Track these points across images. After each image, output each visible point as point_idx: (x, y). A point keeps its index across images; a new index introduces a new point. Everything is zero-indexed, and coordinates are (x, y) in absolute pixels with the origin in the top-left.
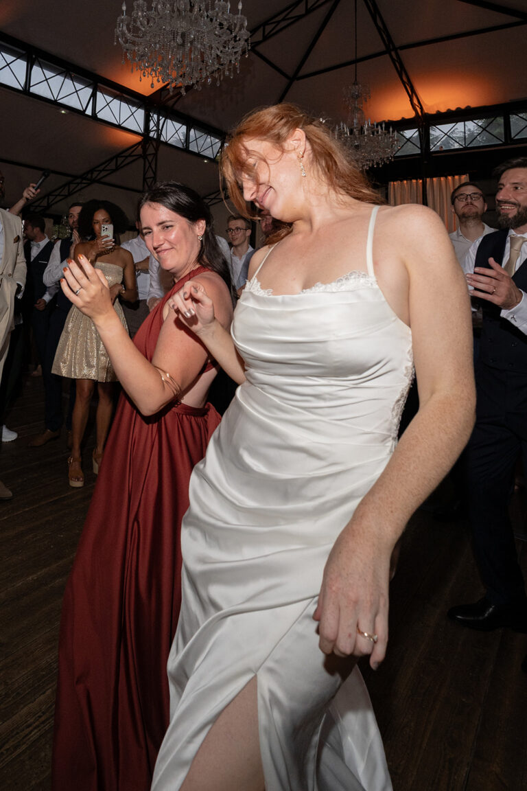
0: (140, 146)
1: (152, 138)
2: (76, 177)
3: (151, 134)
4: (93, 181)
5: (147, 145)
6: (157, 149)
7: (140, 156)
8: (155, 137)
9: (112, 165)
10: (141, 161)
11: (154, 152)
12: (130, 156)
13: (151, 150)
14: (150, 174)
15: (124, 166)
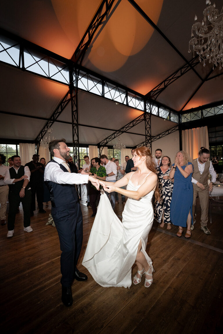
0: (143, 116)
1: (148, 113)
2: (117, 131)
3: (147, 111)
4: (123, 132)
5: (146, 115)
6: (150, 117)
7: (143, 120)
8: (149, 112)
9: (131, 125)
10: (144, 121)
11: (149, 117)
12: (139, 120)
13: (148, 117)
14: (148, 126)
15: (136, 124)
